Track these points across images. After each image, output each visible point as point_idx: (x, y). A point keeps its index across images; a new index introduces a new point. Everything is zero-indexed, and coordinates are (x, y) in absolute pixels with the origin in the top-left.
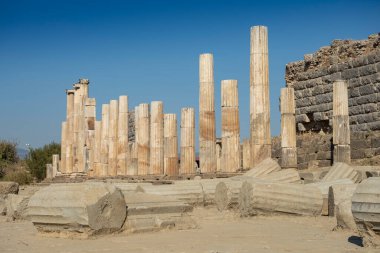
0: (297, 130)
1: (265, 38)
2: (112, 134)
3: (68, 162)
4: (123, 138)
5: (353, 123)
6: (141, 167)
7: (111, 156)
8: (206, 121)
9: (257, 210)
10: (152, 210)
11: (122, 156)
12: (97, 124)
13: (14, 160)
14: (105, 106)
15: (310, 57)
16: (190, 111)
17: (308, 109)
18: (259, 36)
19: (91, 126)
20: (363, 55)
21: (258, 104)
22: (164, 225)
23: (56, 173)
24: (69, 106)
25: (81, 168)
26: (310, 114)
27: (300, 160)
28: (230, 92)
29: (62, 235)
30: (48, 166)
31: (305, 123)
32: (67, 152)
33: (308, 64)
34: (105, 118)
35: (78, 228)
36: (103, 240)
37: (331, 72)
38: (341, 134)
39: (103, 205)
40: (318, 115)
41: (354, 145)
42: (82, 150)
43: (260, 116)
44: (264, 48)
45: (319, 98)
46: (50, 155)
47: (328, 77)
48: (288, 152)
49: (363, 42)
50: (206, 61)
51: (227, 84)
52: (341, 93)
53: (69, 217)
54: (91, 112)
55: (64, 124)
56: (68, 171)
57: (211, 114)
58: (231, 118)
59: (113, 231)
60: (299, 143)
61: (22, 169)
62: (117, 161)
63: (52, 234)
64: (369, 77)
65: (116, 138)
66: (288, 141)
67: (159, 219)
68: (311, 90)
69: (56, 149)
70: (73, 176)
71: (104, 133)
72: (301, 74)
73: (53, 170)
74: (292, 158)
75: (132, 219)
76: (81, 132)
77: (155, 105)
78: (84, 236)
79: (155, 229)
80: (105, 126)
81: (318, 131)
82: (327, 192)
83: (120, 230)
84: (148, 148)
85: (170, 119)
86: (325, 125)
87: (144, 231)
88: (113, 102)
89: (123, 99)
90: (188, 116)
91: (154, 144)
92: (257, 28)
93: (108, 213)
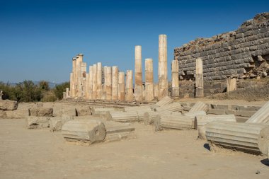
0: (179, 79)
1: (165, 40)
2: (94, 80)
3: (73, 92)
4: (99, 82)
5: (204, 76)
6: (108, 96)
7: (94, 90)
8: (138, 77)
9: (162, 128)
10: (117, 131)
11: (99, 90)
12: (87, 75)
13: (48, 89)
14: (91, 67)
15: (185, 45)
16: (131, 71)
17: (184, 69)
18: (163, 39)
19: (84, 76)
20: (210, 45)
21: (162, 71)
22: (122, 138)
23: (68, 96)
24: (74, 66)
25: (80, 95)
26: (185, 72)
27: (180, 93)
28: (149, 64)
29: (77, 143)
30: (64, 93)
31: (182, 76)
32: (73, 87)
33: (184, 49)
34: (91, 72)
35: (85, 141)
36: (96, 146)
37: (195, 53)
38: (199, 82)
39: (96, 130)
40: (189, 72)
41: (205, 87)
42: (80, 87)
43: (163, 76)
44: (165, 45)
45: (190, 64)
46: (65, 88)
47: (194, 55)
48: (175, 90)
49: (210, 39)
50: (138, 49)
51: (148, 60)
52: (199, 63)
53: (80, 136)
54: (84, 69)
55: (71, 74)
56: (74, 96)
57: (140, 74)
58: (149, 76)
59: (100, 141)
60: (180, 85)
61: (51, 94)
62: (96, 93)
63: (73, 143)
64: (212, 56)
65: (96, 82)
66: (175, 84)
67: (120, 135)
68: (186, 61)
69: (68, 85)
70: (76, 98)
71: (91, 79)
72: (181, 53)
73: (66, 95)
74: (177, 93)
75: (109, 136)
76: (80, 78)
77: (114, 68)
78: (87, 144)
79: (118, 140)
80: (91, 76)
81: (188, 79)
82: (194, 120)
83: (103, 141)
84: (111, 87)
85: (121, 75)
86: (192, 77)
87: (114, 141)
88: (95, 65)
89: (99, 64)
90: (130, 74)
91: (114, 86)
92: (162, 35)
93: (98, 134)
